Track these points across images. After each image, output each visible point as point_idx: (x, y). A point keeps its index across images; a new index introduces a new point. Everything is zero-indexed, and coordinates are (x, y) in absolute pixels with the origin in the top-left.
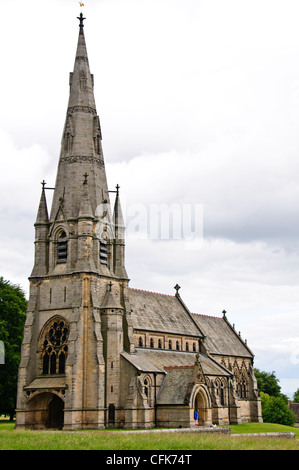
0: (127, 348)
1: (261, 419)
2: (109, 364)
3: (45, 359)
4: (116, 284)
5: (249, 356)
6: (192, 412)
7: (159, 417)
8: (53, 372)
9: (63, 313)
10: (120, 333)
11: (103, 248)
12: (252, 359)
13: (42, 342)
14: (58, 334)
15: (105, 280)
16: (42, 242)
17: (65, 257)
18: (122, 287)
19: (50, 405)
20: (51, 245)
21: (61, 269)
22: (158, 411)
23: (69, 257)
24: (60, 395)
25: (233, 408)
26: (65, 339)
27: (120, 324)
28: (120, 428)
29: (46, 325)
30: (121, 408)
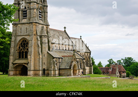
0: (49, 50)
1: (93, 73)
2: (43, 55)
3: (20, 53)
4: (45, 27)
6: (72, 71)
7: (60, 73)
8: (23, 57)
9: (26, 37)
10: (47, 44)
11: (40, 14)
12: (90, 53)
13: (18, 47)
14: (24, 44)
15: (41, 25)
16: (17, 10)
17: (26, 16)
18: (47, 28)
19: (22, 69)
20: (20, 12)
21: (24, 21)
22: (60, 71)
23: (28, 16)
24: (26, 65)
25: (84, 69)
26: (27, 46)
27: (47, 41)
28: (47, 76)
29: (19, 41)
30: (47, 70)
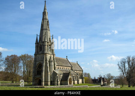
0: (55, 69)
1: (84, 83)
2: (51, 72)
3: (38, 71)
4: (52, 56)
5: (82, 70)
6: (68, 82)
7: (62, 83)
8: (39, 74)
9: (41, 62)
10: (53, 66)
11: (49, 48)
12: (82, 71)
13: (37, 68)
14: (40, 66)
15: (50, 55)
16: (37, 47)
17: (41, 50)
18: (54, 56)
19: (39, 81)
20: (39, 48)
21: (40, 52)
24: (40, 79)
25: (78, 81)
26: (41, 67)
27: (53, 64)
28: (53, 85)
29: (38, 64)
30: (53, 81)
